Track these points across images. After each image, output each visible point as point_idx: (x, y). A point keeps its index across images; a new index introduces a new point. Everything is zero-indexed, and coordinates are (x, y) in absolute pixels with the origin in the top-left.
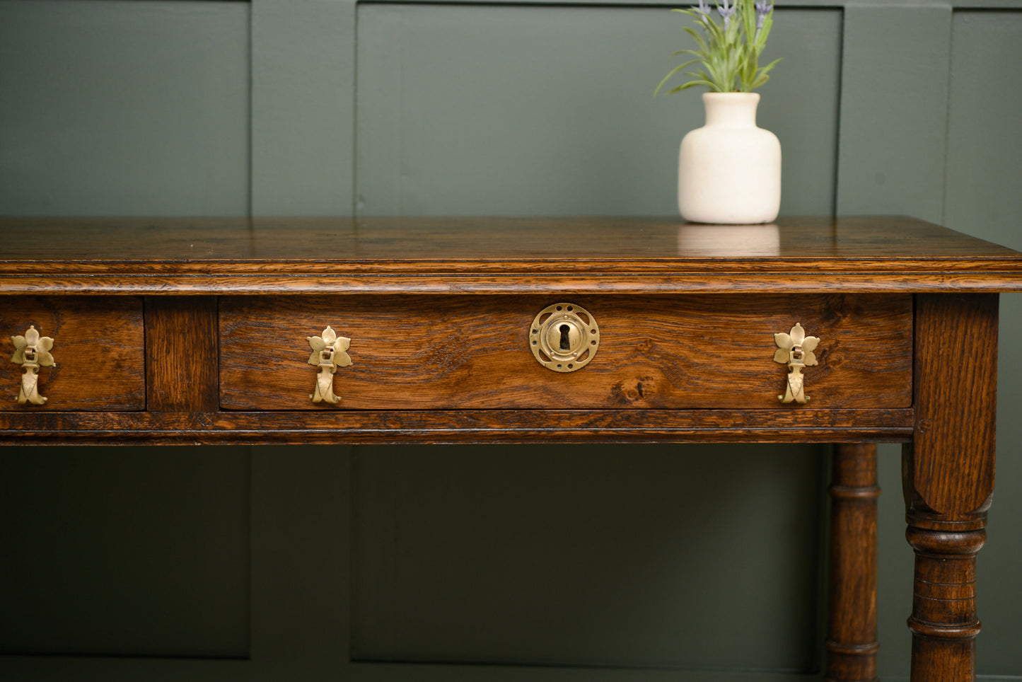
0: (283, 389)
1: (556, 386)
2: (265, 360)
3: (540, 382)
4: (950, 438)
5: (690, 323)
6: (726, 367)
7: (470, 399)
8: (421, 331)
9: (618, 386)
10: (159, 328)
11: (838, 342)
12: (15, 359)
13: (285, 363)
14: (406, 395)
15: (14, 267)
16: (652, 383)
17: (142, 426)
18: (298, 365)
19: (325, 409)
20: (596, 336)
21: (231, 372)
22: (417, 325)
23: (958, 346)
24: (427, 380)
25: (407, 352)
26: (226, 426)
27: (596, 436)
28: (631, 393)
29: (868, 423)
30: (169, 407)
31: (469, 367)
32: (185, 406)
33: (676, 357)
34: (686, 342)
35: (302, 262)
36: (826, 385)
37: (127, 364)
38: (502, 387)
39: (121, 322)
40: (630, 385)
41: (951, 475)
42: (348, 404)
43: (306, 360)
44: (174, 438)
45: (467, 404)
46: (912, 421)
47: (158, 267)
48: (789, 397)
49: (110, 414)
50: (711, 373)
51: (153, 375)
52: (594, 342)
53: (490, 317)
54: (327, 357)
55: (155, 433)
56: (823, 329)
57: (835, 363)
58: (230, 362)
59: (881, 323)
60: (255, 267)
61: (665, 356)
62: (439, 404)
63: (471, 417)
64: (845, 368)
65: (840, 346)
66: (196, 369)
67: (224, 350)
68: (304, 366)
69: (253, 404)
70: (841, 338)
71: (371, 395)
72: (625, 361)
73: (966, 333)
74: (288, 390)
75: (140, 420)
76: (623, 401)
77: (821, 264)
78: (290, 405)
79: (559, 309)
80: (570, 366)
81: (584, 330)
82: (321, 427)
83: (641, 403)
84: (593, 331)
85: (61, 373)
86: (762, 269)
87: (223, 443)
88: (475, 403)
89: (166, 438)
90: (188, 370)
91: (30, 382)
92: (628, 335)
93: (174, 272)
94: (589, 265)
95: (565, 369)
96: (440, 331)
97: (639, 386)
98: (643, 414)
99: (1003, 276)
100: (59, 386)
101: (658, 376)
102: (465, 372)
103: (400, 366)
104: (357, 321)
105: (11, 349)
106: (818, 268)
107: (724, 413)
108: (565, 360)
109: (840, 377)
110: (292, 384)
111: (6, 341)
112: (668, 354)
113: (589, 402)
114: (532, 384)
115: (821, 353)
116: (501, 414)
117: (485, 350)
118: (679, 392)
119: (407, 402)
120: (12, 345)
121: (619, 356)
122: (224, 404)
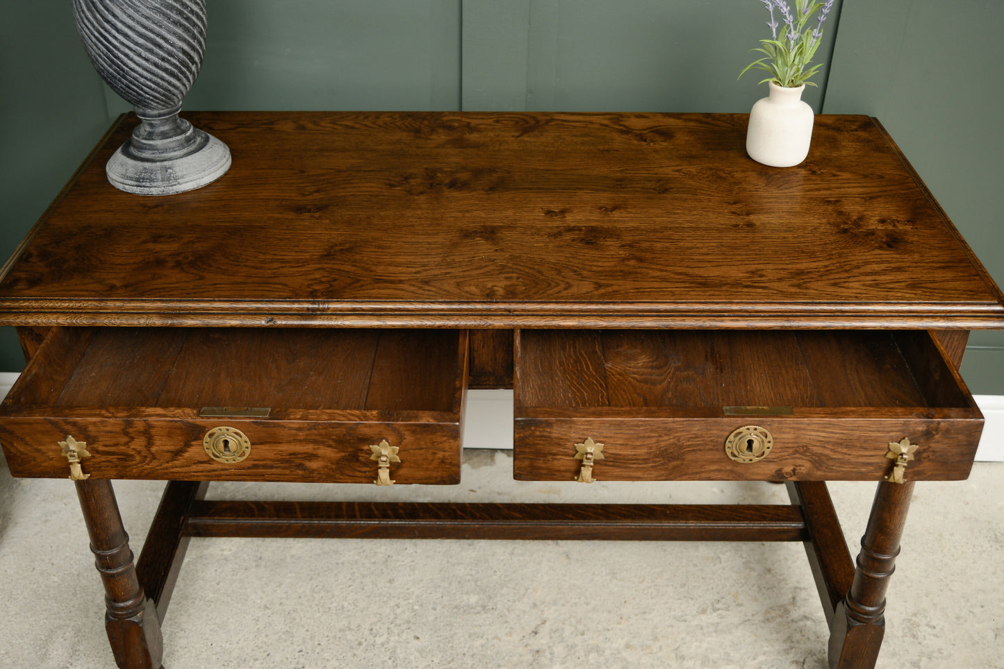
0: (556, 471)
6: (853, 460)
9: (780, 470)
12: (373, 458)
13: (558, 457)
16: (803, 468)
18: (568, 459)
20: (771, 445)
25: (642, 452)
28: (787, 474)
31: (684, 459)
33: (822, 454)
36: (915, 470)
37: (448, 461)
38: (703, 470)
39: (445, 439)
40: (787, 468)
43: (573, 456)
48: (892, 480)
52: (768, 448)
57: (924, 458)
61: (814, 454)
65: (930, 449)
68: (572, 458)
70: (932, 445)
72: (787, 457)
74: (559, 471)
76: (782, 477)
79: (749, 430)
80: (751, 460)
81: (763, 441)
83: (793, 478)
84: (769, 442)
85: (404, 465)
91: (384, 474)
92: (792, 443)
95: (747, 461)
96: (667, 441)
97: (794, 470)
100: (403, 472)
101: (808, 465)
102: (679, 462)
103: (635, 459)
105: (370, 452)
108: (748, 457)
110: (562, 468)
111: (366, 448)
112: (816, 453)
113: (759, 478)
114: (723, 468)
115: (917, 454)
120: (370, 450)
121: (784, 454)
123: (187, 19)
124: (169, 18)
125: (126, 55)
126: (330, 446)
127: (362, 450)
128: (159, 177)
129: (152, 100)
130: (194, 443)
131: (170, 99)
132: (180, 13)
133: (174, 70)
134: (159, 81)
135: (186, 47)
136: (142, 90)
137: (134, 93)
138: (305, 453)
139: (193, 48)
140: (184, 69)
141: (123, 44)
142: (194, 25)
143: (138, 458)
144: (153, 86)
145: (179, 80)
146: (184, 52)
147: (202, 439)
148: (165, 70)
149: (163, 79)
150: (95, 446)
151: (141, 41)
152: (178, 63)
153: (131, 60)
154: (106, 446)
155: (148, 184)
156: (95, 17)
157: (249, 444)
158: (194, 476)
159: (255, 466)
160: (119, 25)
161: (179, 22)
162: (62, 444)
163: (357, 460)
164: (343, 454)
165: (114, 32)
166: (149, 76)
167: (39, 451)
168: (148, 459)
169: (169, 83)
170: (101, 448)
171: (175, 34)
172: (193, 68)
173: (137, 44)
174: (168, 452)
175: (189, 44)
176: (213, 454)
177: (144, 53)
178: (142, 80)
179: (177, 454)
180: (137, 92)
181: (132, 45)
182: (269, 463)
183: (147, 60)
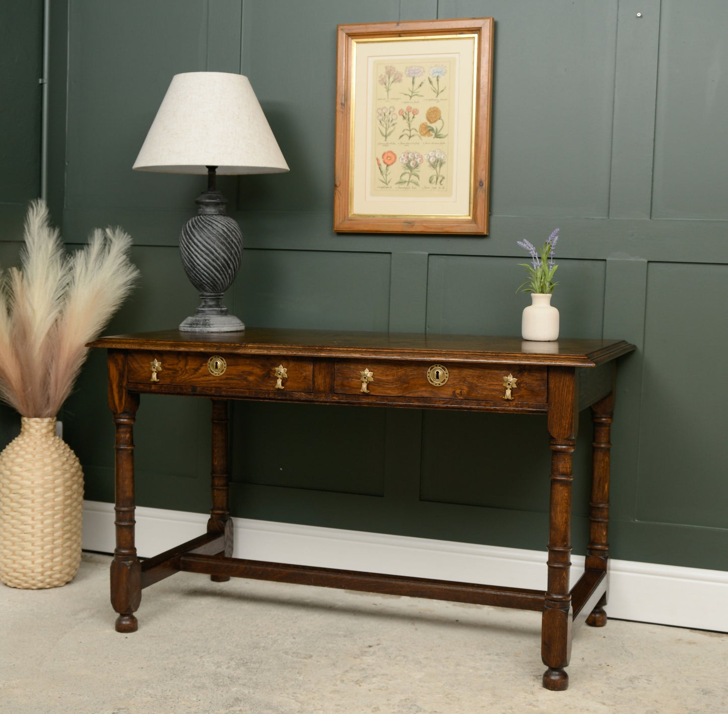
0: (353, 388)
1: (435, 391)
2: (348, 378)
3: (430, 389)
4: (559, 414)
5: (477, 372)
6: (488, 387)
7: (409, 394)
8: (395, 371)
9: (454, 392)
10: (317, 367)
11: (523, 380)
13: (354, 380)
14: (389, 391)
15: (276, 346)
16: (465, 391)
17: (311, 397)
18: (357, 380)
19: (365, 395)
20: (448, 375)
21: (338, 381)
22: (393, 369)
23: (562, 383)
24: (396, 387)
25: (390, 378)
26: (336, 398)
27: (447, 408)
28: (458, 394)
29: (533, 408)
30: (319, 392)
31: (409, 383)
32: (324, 392)
33: (472, 383)
34: (475, 378)
35: (359, 348)
36: (519, 394)
37: (308, 378)
38: (418, 390)
39: (306, 365)
40: (458, 391)
41: (559, 425)
42: (372, 393)
43: (360, 379)
44: (321, 402)
45: (408, 395)
46: (547, 407)
47: (317, 348)
48: (506, 398)
49: (302, 393)
50: (483, 389)
51: (315, 382)
52: (447, 377)
53: (415, 368)
54: (365, 378)
55: (315, 400)
56: (519, 376)
57: (522, 387)
58: (337, 379)
59: (537, 375)
60: (345, 349)
61: (469, 383)
62: (400, 395)
63: (409, 399)
64: (525, 389)
65: (524, 382)
66: (328, 380)
67: (336, 375)
68: (359, 381)
69: (344, 392)
71: (379, 391)
72: (456, 384)
73: (564, 379)
74: (354, 388)
75: (311, 395)
76: (456, 396)
77: (517, 355)
78: (354, 393)
79: (436, 366)
81: (444, 373)
82: (364, 400)
83: (461, 398)
84: (447, 374)
85: (288, 379)
86: (498, 356)
87: (335, 404)
88: (411, 395)
89: (318, 401)
90: (325, 380)
91: (279, 382)
92: (458, 375)
93: (321, 350)
94: (445, 353)
95: (438, 385)
96: (401, 372)
97: (461, 392)
98: (461, 402)
99: (572, 361)
100: (288, 384)
101: (467, 389)
102: (407, 385)
103: (388, 382)
104: (375, 367)
105: (275, 372)
106: (516, 356)
107: (487, 402)
108: (437, 382)
109: (523, 392)
110: (355, 386)
111: (273, 369)
113: (445, 396)
114: (428, 390)
115: (516, 383)
116: (418, 399)
117: (413, 378)
118: (473, 394)
119: (390, 394)
120: (275, 370)
121: (455, 382)
122: (336, 392)
123: (229, 243)
124: (219, 240)
125: (196, 256)
126: (258, 368)
127: (272, 370)
128: (201, 323)
129: (206, 284)
130: (204, 364)
131: (215, 285)
132: (226, 239)
133: (218, 267)
134: (210, 273)
135: (226, 257)
136: (202, 277)
137: (198, 279)
138: (248, 372)
139: (230, 259)
140: (223, 269)
141: (195, 250)
142: (232, 248)
143: (180, 372)
144: (207, 275)
145: (220, 274)
146: (225, 259)
147: (207, 362)
148: (214, 267)
149: (212, 272)
150: (164, 365)
151: (204, 249)
152: (220, 265)
153: (198, 259)
154: (169, 365)
155: (195, 326)
156: (186, 238)
157: (226, 365)
158: (201, 383)
159: (227, 379)
160: (196, 241)
161: (224, 243)
162: (152, 363)
163: (270, 377)
164: (264, 372)
165: (193, 244)
166: (205, 269)
167: (141, 367)
168: (184, 373)
169: (215, 275)
170: (167, 366)
171: (221, 248)
172: (229, 271)
173: (202, 250)
174: (193, 369)
175: (228, 256)
176: (211, 370)
177: (205, 256)
178: (202, 271)
179: (196, 370)
180: (199, 278)
181: (199, 251)
182: (233, 376)
183: (205, 259)
